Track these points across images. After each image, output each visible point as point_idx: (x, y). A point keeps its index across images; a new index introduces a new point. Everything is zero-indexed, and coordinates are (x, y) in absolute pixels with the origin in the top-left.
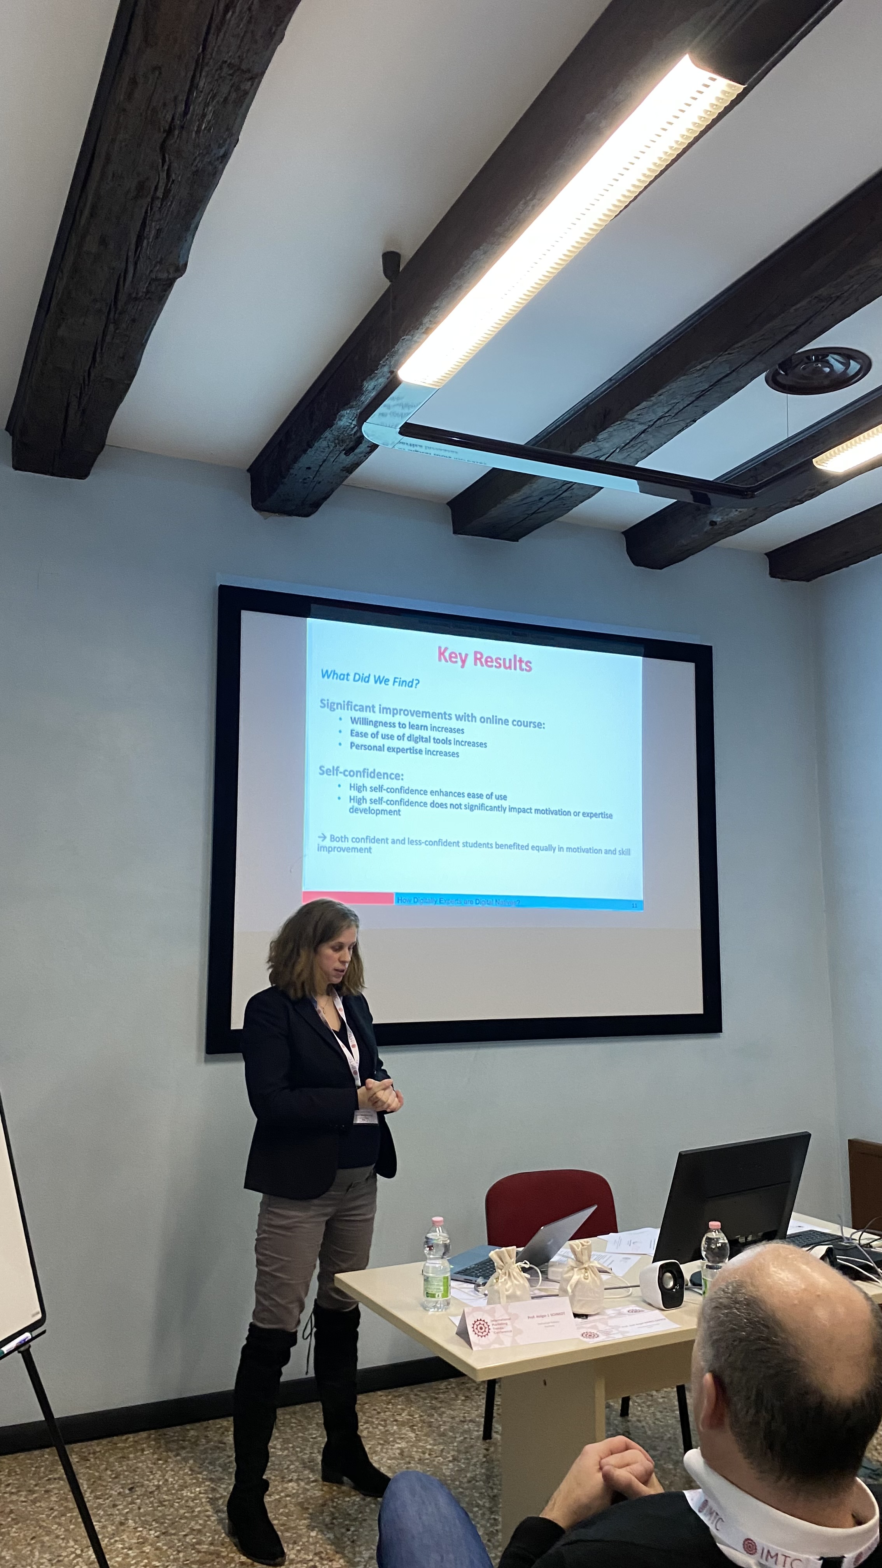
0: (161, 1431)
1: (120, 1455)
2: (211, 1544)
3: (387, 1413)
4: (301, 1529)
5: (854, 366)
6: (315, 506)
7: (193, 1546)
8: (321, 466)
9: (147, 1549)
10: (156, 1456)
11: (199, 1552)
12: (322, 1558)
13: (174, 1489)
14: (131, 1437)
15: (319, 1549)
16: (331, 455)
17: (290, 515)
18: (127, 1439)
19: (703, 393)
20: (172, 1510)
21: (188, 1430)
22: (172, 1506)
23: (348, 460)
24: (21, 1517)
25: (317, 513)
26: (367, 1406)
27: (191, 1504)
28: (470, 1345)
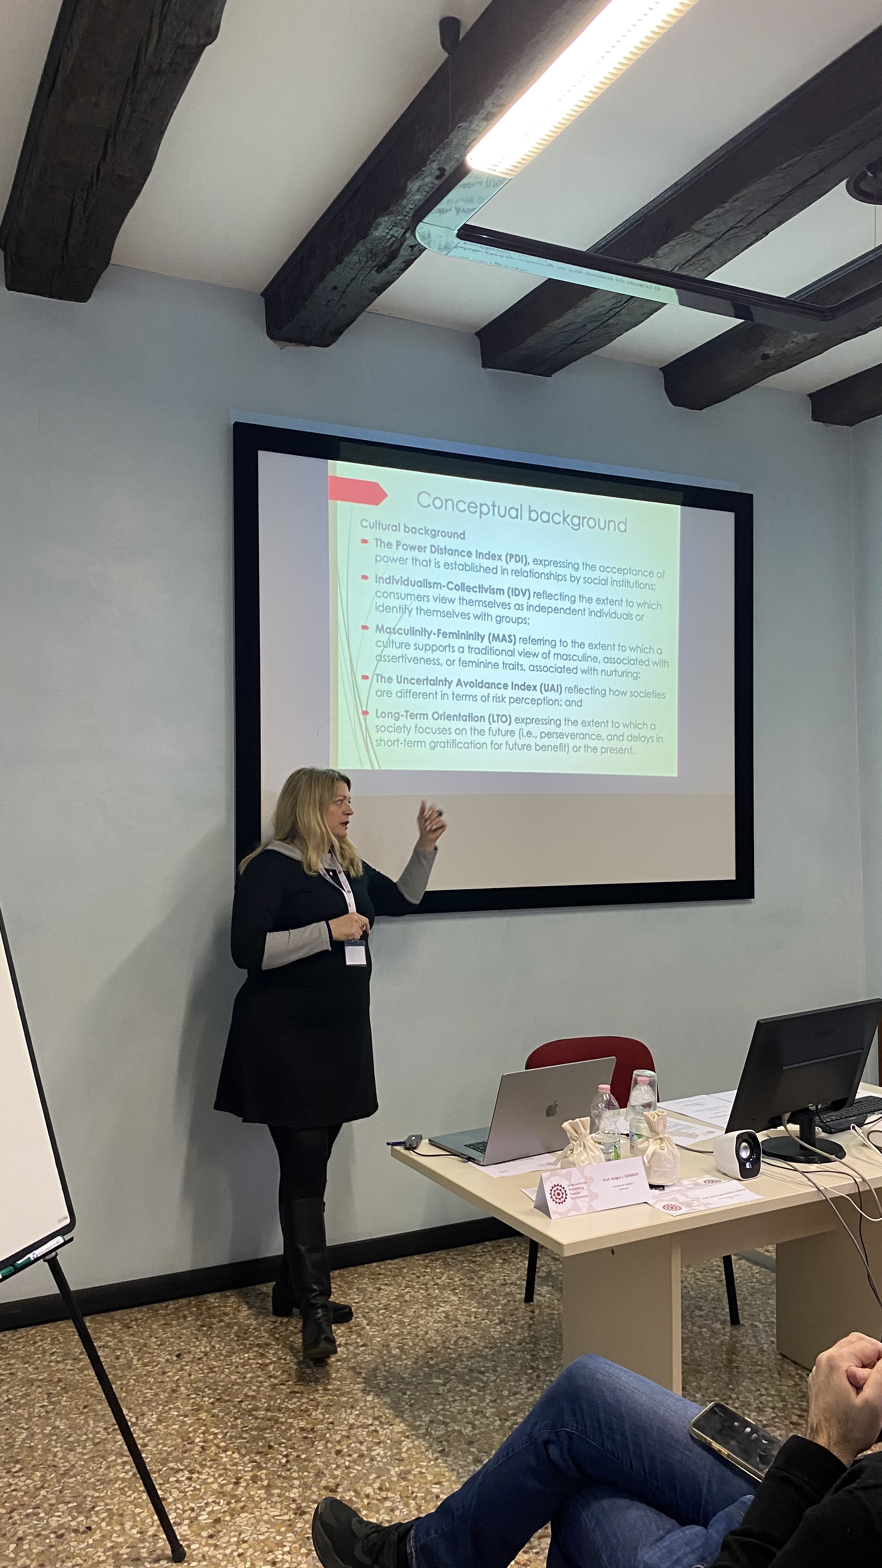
0: (201, 1298)
1: (163, 1322)
2: (268, 1410)
3: (428, 1277)
4: (356, 1394)
6: (337, 333)
7: (250, 1412)
8: (348, 285)
10: (199, 1323)
11: (256, 1418)
12: (381, 1422)
13: (222, 1355)
14: (172, 1305)
15: (377, 1414)
16: (361, 272)
17: (308, 347)
18: (167, 1306)
19: (784, 197)
20: (223, 1376)
21: (228, 1297)
22: (223, 1372)
23: (379, 278)
24: (70, 1386)
25: (337, 342)
26: (405, 1270)
27: (242, 1370)
28: (550, 1217)
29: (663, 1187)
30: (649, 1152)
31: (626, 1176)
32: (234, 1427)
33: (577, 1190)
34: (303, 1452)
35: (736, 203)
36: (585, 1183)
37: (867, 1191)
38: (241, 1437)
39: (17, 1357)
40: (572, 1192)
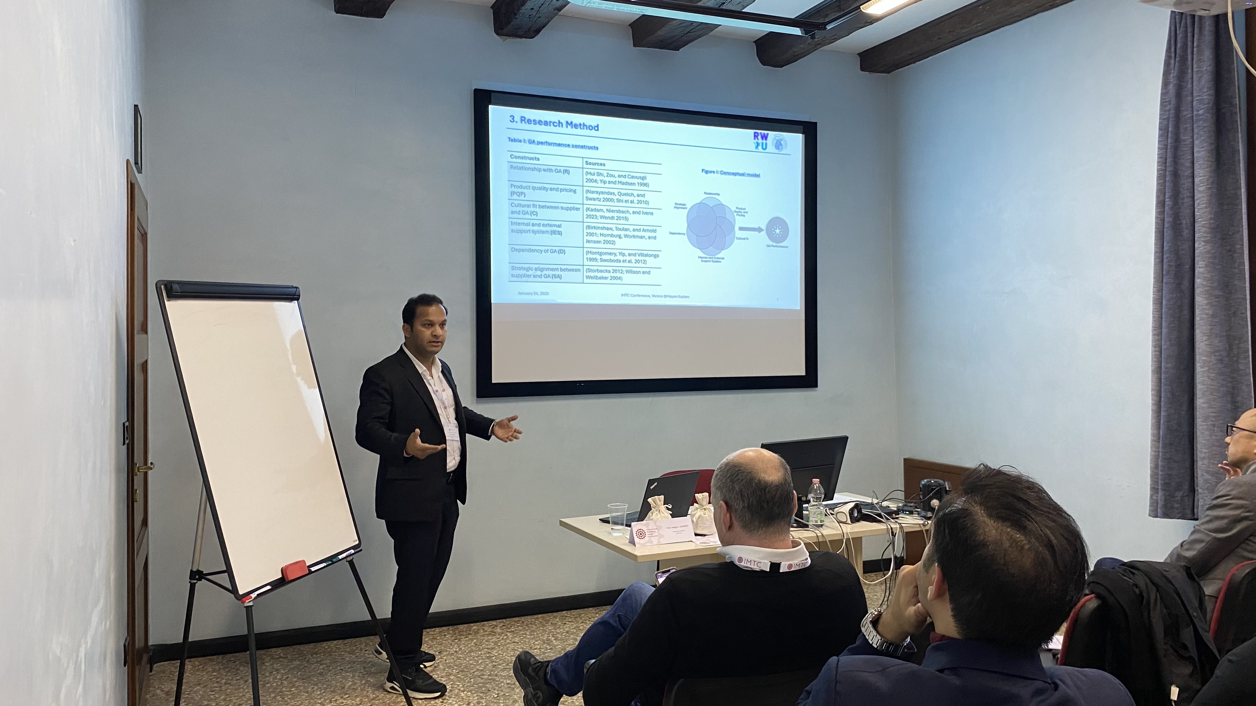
0: (455, 627)
1: (431, 637)
2: (489, 675)
7: (479, 676)
8: (540, 8)
9: (452, 677)
10: (453, 638)
11: (482, 679)
13: (465, 652)
14: (437, 630)
16: (547, 1)
17: (521, 38)
18: (435, 631)
20: (465, 661)
21: (472, 626)
22: (465, 660)
23: (558, 4)
25: (539, 35)
26: (583, 615)
27: (477, 659)
28: (635, 546)
29: (705, 535)
30: (697, 516)
31: (681, 527)
32: (468, 682)
33: (651, 532)
34: (507, 693)
36: (656, 529)
37: (824, 541)
38: (473, 686)
39: (346, 652)
40: (649, 533)
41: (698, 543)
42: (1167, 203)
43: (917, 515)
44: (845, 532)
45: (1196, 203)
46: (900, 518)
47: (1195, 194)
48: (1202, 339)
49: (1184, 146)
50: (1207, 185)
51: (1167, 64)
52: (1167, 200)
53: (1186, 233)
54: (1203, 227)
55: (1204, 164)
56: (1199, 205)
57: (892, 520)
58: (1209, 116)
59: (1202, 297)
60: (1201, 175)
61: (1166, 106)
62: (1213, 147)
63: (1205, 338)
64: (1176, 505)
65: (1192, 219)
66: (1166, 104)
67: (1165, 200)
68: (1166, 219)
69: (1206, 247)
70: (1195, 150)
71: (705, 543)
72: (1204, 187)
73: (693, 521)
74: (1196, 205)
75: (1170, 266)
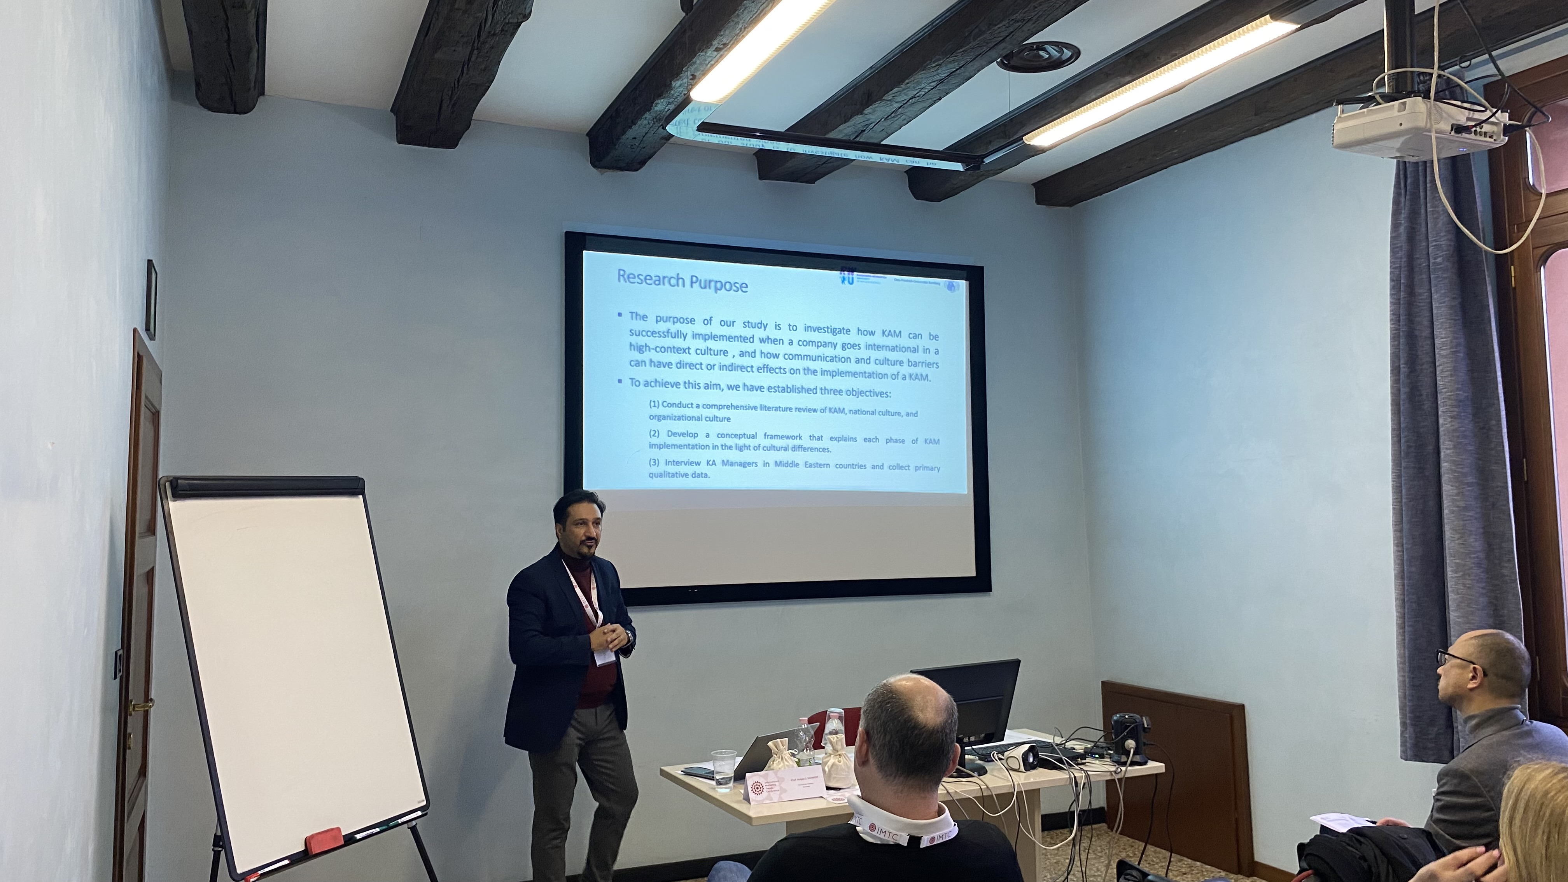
5: (1067, 53)
6: (643, 163)
8: (644, 136)
16: (651, 130)
17: (622, 171)
19: (943, 80)
25: (644, 167)
28: (750, 803)
29: (840, 789)
30: (830, 763)
31: (808, 778)
33: (771, 786)
35: (908, 85)
36: (778, 781)
37: (989, 796)
40: (768, 787)
41: (830, 799)
42: (1402, 370)
43: (1109, 760)
44: (1016, 783)
45: (1438, 369)
46: (1087, 764)
47: (1437, 360)
48: (1454, 538)
49: (1421, 301)
50: (1450, 349)
51: (1396, 202)
52: (1402, 366)
53: (1427, 406)
54: (1449, 399)
55: (1446, 323)
56: (1442, 371)
57: (1077, 767)
58: (1449, 265)
59: (1452, 486)
60: (1443, 336)
61: (1398, 252)
62: (1456, 303)
63: (1457, 536)
64: (1430, 745)
65: (1433, 390)
66: (1397, 249)
67: (1400, 366)
68: (1402, 389)
69: (1453, 424)
70: (1434, 306)
71: (839, 800)
72: (1448, 351)
73: (824, 771)
74: (1438, 373)
75: (1409, 447)
